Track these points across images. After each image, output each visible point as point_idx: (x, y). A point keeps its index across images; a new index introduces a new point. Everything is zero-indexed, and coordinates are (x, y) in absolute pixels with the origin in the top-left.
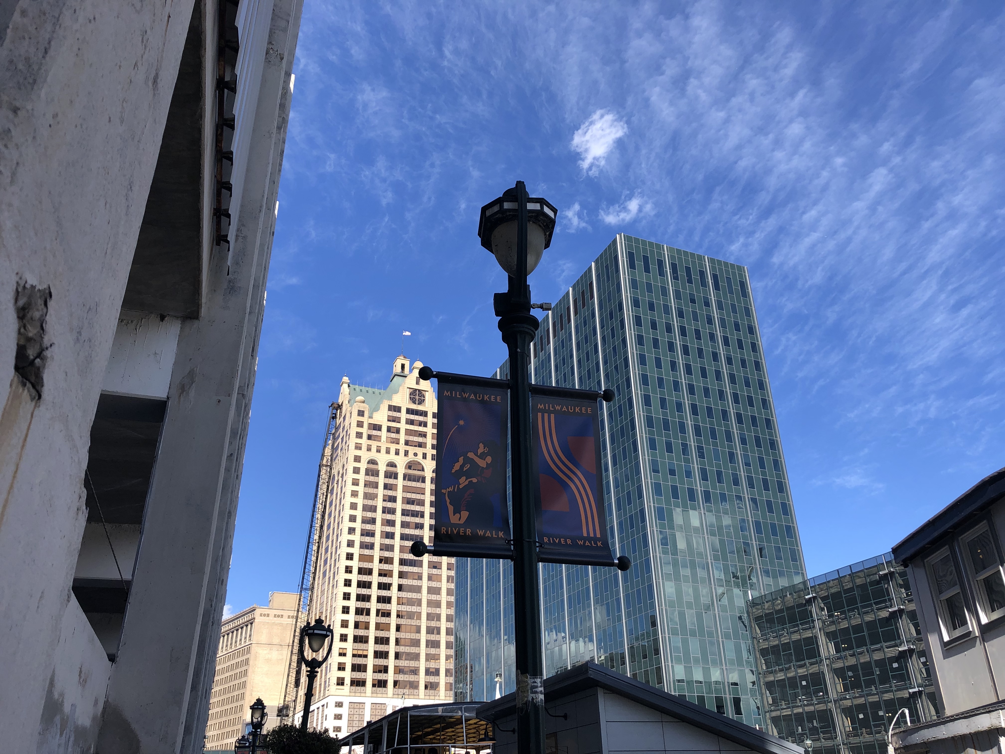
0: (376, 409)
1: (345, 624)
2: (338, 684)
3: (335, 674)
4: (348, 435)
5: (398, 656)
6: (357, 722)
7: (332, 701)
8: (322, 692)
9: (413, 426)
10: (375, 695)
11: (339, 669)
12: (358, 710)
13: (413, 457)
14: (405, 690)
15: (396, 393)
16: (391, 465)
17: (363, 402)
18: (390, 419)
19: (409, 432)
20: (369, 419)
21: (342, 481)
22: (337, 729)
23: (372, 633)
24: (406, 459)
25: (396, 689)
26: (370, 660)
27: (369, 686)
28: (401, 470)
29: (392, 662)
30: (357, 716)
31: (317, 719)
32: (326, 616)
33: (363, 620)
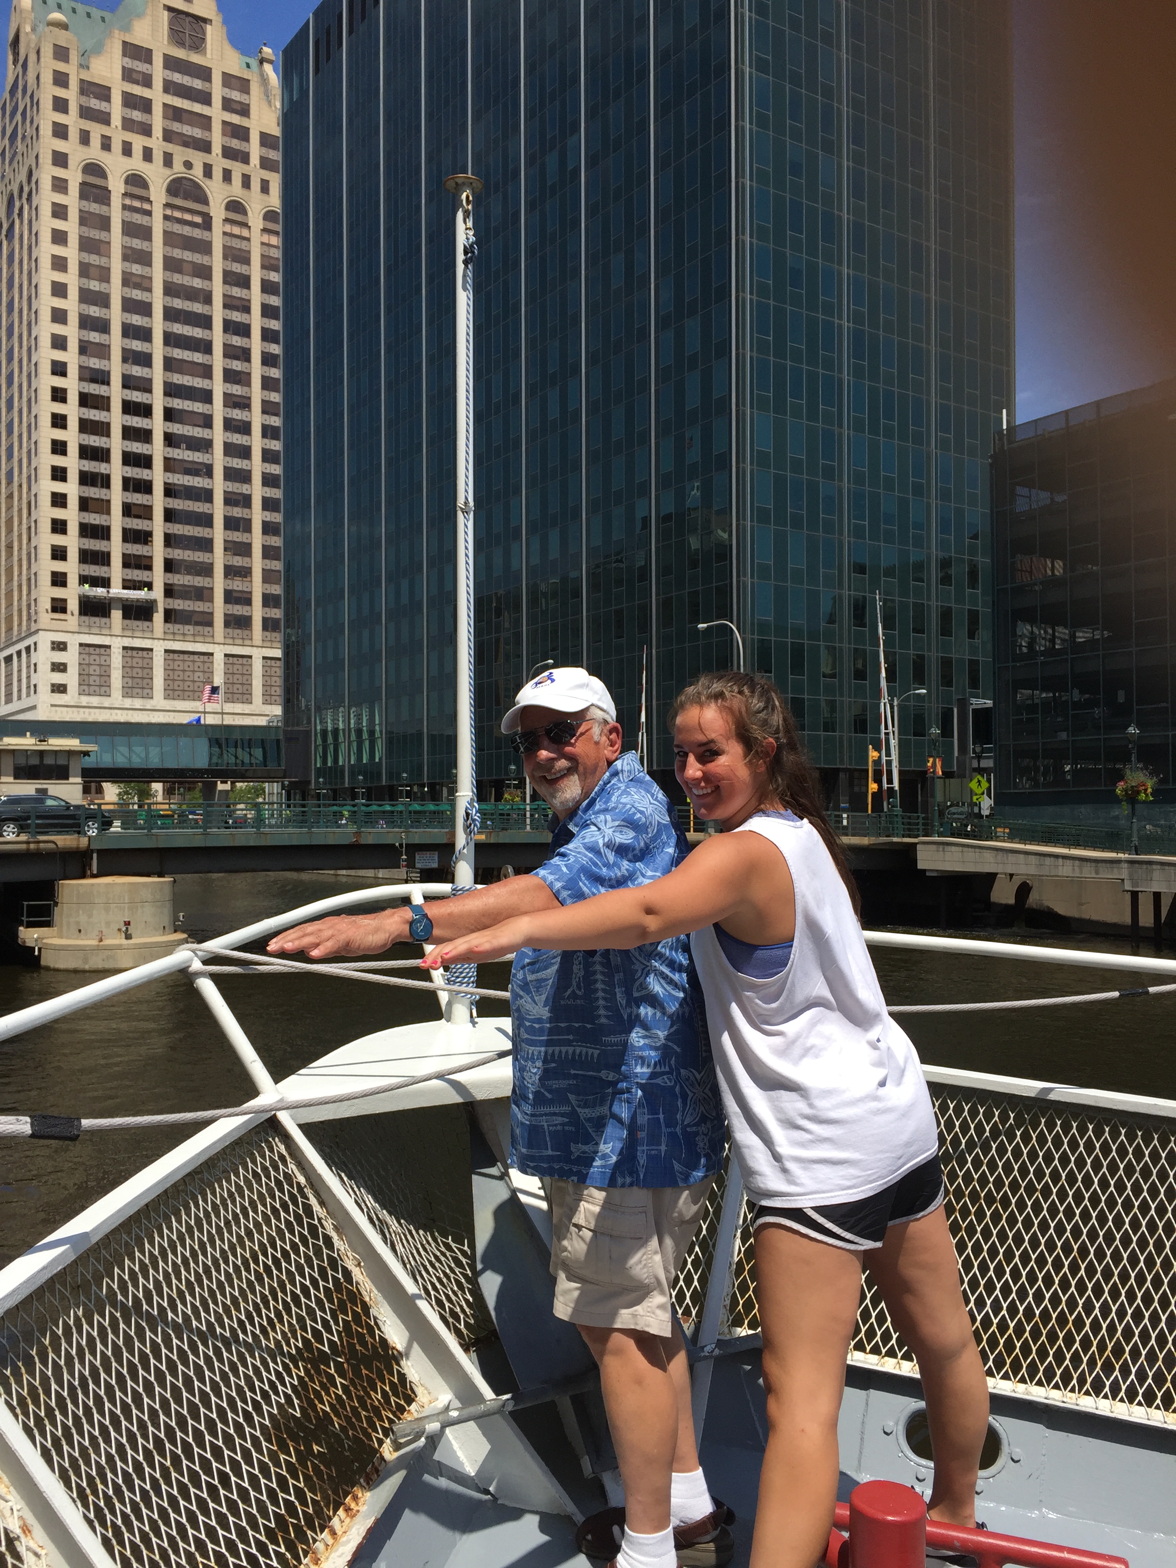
0: (98, 49)
1: (59, 500)
2: (54, 610)
3: (46, 592)
4: (36, 104)
5: (169, 565)
6: (97, 679)
7: (44, 640)
8: (24, 623)
9: (180, 100)
10: (129, 633)
11: (55, 583)
12: (97, 658)
13: (183, 169)
14: (187, 627)
15: (140, 16)
16: (136, 181)
17: (64, 26)
18: (128, 75)
19: (171, 111)
20: (81, 70)
21: (31, 207)
22: (59, 689)
23: (117, 522)
24: (168, 172)
25: (169, 625)
26: (116, 571)
27: (117, 615)
28: (158, 195)
29: (158, 576)
30: (97, 668)
31: (20, 671)
32: (20, 486)
33: (97, 496)
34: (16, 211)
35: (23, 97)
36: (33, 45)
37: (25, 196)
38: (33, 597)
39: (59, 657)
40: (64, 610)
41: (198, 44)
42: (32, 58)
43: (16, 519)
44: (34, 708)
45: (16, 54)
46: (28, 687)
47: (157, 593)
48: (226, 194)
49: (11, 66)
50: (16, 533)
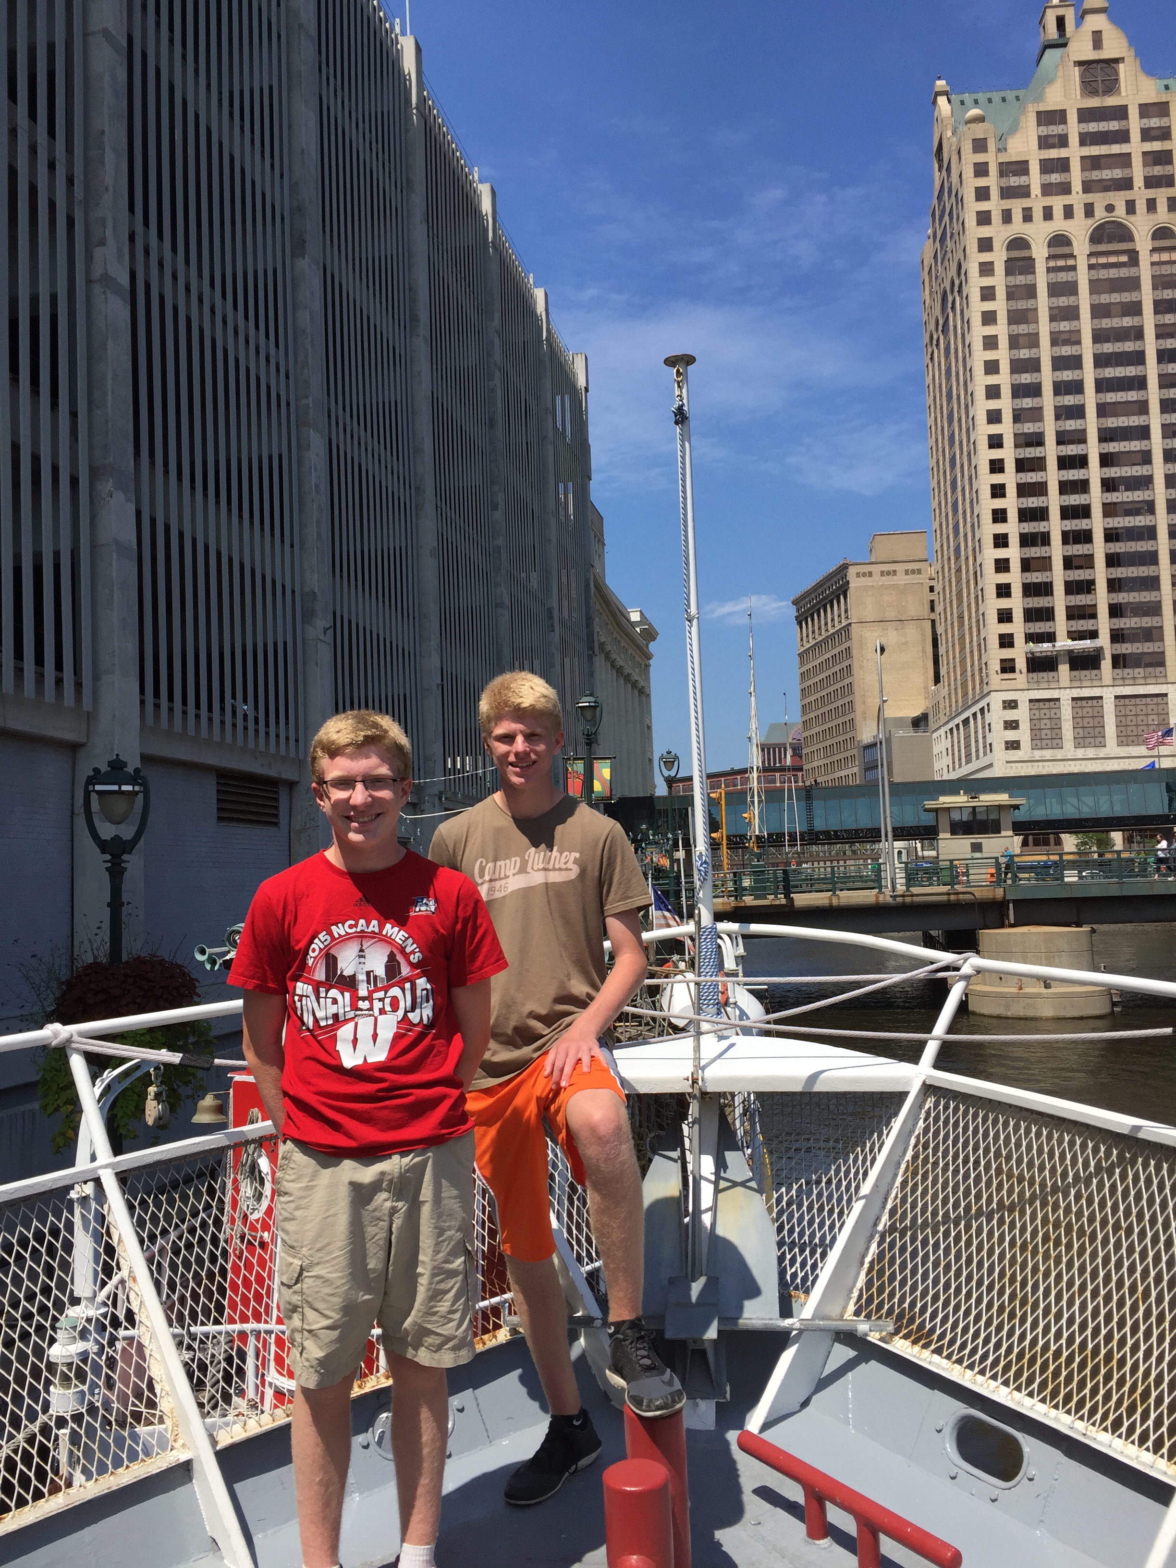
0: (1014, 129)
1: (1002, 566)
2: (1004, 670)
3: (995, 655)
4: (960, 200)
5: (1115, 611)
6: (1049, 732)
7: (996, 700)
8: (978, 686)
9: (1097, 147)
10: (1078, 684)
11: (1002, 645)
12: (1047, 711)
13: (1105, 214)
14: (1137, 670)
15: (1051, 82)
16: (1060, 241)
17: (980, 119)
18: (1044, 143)
19: (1088, 161)
20: (999, 155)
21: (962, 299)
22: (1013, 745)
23: (1058, 576)
24: (1090, 221)
25: (1117, 671)
26: (1061, 624)
27: (1064, 669)
28: (1081, 247)
29: (1104, 623)
30: (1048, 722)
31: (976, 732)
32: (967, 558)
33: (1038, 555)
34: (950, 305)
35: (949, 197)
36: (954, 148)
37: (956, 289)
38: (984, 662)
39: (1011, 715)
40: (1012, 670)
41: (1111, 86)
42: (954, 158)
43: (965, 590)
44: (991, 765)
45: (940, 160)
46: (985, 747)
47: (1104, 640)
48: (1152, 224)
49: (937, 174)
50: (965, 604)
